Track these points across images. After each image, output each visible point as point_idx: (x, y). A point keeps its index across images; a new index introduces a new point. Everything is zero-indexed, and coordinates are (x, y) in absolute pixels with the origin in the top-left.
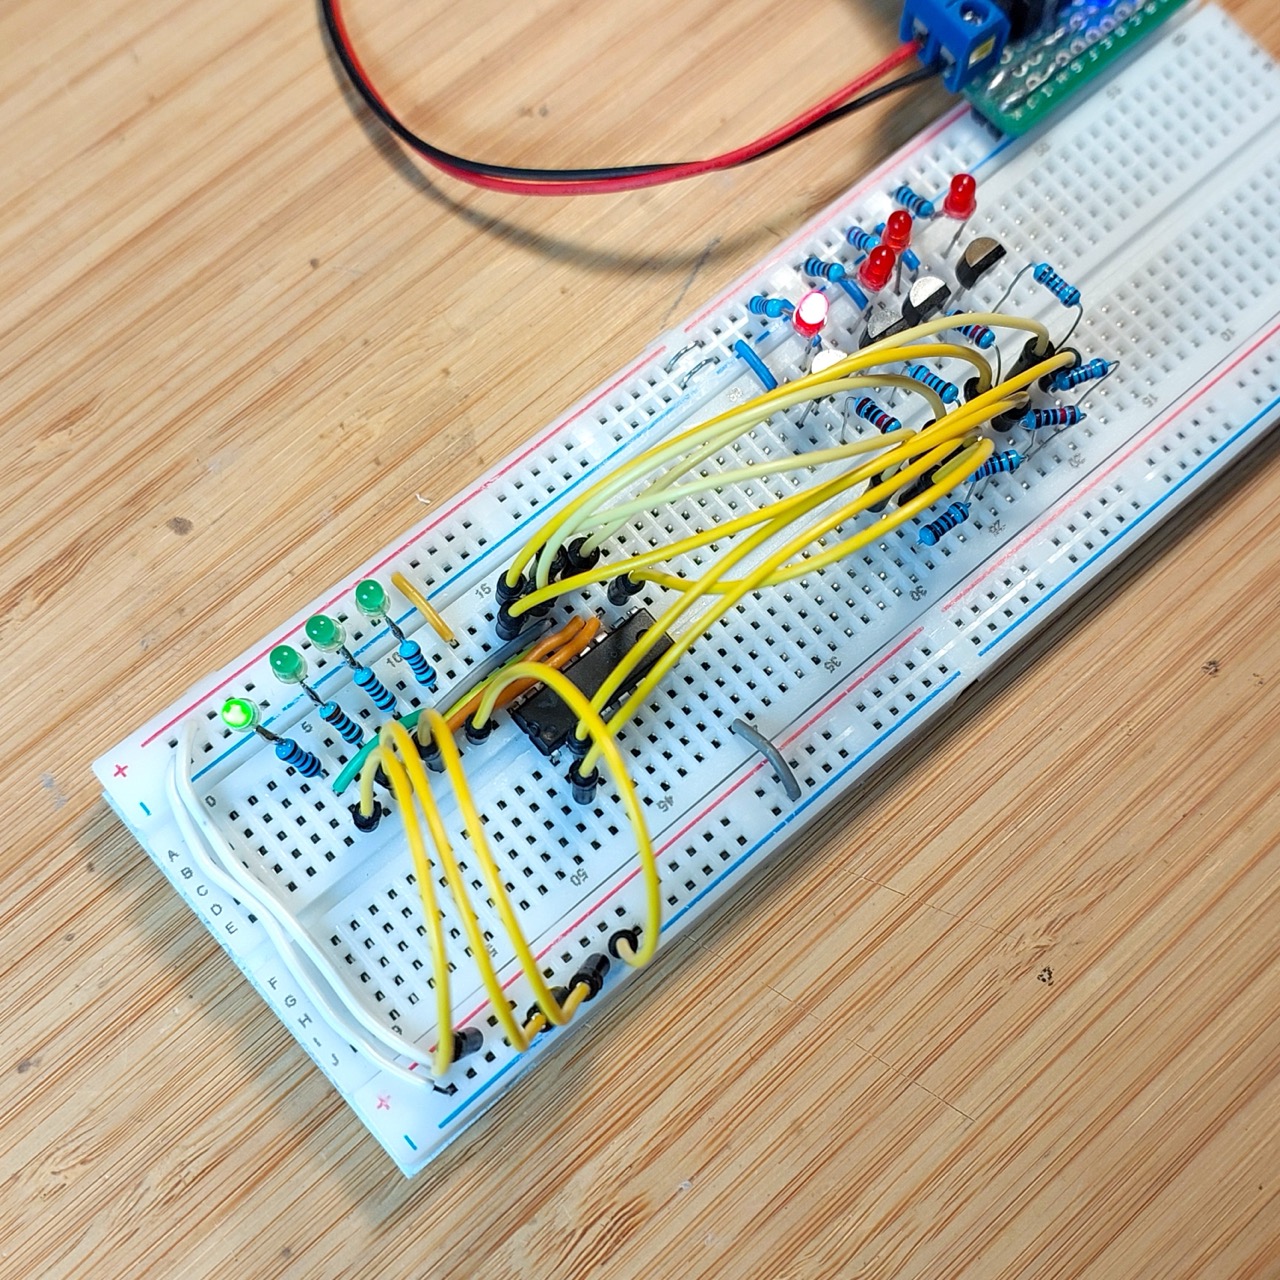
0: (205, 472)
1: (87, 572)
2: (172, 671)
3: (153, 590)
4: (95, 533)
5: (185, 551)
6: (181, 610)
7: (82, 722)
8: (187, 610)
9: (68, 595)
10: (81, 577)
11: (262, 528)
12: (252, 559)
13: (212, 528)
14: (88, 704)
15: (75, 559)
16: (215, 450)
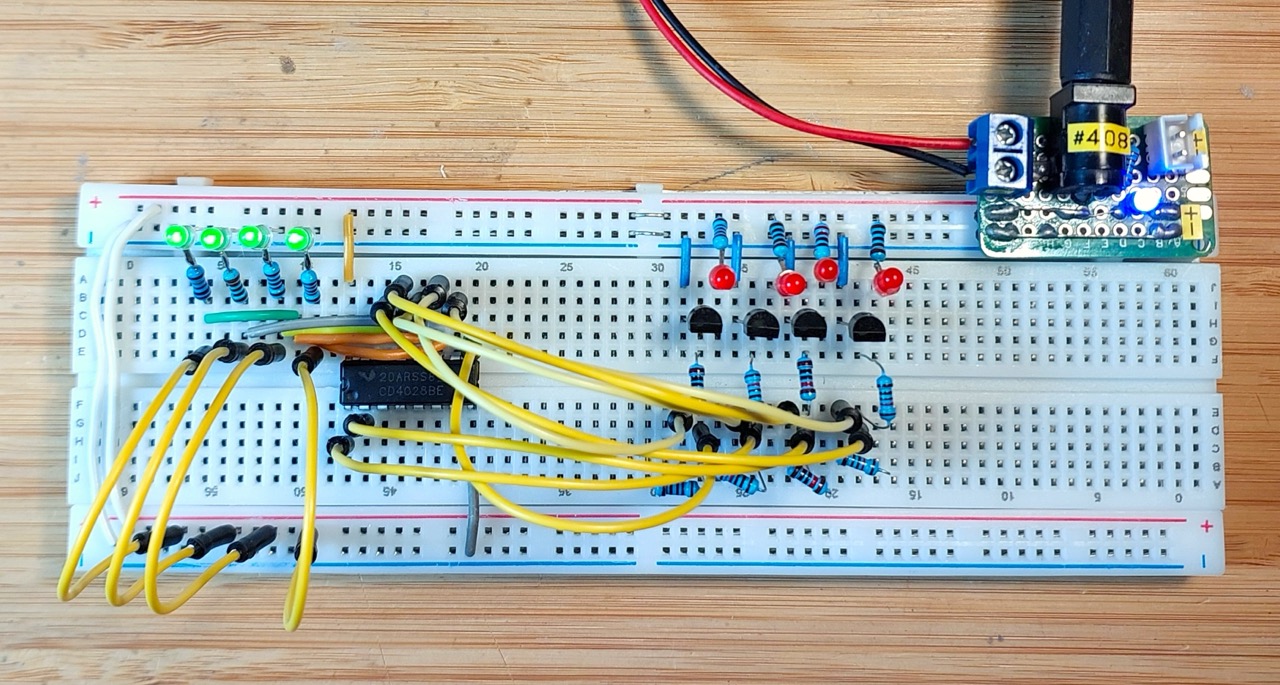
0: (331, 43)
1: (210, 47)
2: (207, 153)
3: (238, 93)
4: (234, 27)
5: (277, 84)
6: (244, 119)
7: (131, 140)
8: (247, 123)
9: (187, 53)
10: (204, 48)
11: (334, 108)
12: (310, 123)
13: (305, 83)
14: (144, 132)
15: (208, 33)
16: (347, 35)
